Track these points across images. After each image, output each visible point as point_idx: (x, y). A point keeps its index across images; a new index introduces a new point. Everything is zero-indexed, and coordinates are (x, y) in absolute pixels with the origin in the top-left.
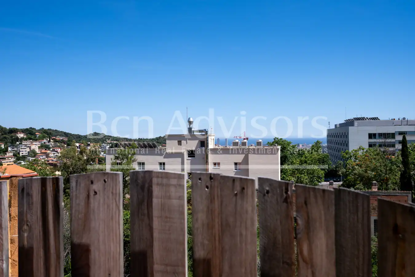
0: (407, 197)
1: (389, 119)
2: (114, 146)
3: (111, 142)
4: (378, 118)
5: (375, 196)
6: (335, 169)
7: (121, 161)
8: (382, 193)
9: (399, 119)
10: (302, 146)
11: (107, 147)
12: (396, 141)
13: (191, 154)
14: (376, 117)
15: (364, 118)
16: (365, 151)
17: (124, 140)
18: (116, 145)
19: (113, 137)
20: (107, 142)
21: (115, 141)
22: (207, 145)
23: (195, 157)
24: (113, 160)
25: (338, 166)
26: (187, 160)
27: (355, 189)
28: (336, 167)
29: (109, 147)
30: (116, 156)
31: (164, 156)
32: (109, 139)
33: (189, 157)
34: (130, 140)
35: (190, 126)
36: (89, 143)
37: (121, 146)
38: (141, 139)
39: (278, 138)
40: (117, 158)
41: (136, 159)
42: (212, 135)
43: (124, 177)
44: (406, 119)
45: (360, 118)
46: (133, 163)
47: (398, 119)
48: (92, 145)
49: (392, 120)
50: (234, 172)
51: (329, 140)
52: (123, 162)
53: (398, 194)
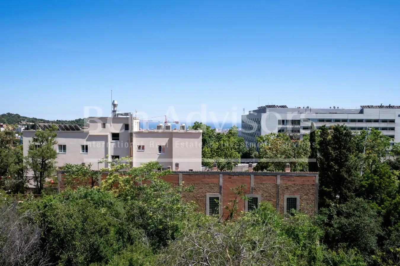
0: (314, 177)
1: (295, 108)
2: (30, 128)
3: (26, 123)
4: (287, 106)
5: (288, 177)
6: (248, 152)
7: (40, 143)
8: (294, 174)
9: (304, 108)
10: (218, 130)
11: (22, 128)
12: (301, 127)
13: (115, 136)
14: (284, 105)
15: (275, 106)
16: (276, 136)
17: (41, 122)
18: (33, 127)
19: (29, 118)
20: (22, 123)
21: (31, 122)
22: (132, 128)
23: (119, 140)
24: (31, 143)
25: (251, 149)
26: (111, 142)
27: (267, 171)
28: (250, 150)
29: (24, 128)
30: (35, 139)
31: (86, 138)
32: (24, 120)
33: (113, 139)
34: (48, 122)
35: (114, 109)
36: (2, 124)
37: (40, 128)
38: (60, 121)
39: (198, 123)
40: (35, 140)
41: (56, 142)
42: (136, 118)
43: (44, 160)
44: (310, 108)
45: (271, 106)
46: (53, 145)
47: (302, 108)
48: (4, 126)
49: (298, 108)
50: (158, 155)
51: (244, 125)
52: (43, 145)
53: (307, 175)
